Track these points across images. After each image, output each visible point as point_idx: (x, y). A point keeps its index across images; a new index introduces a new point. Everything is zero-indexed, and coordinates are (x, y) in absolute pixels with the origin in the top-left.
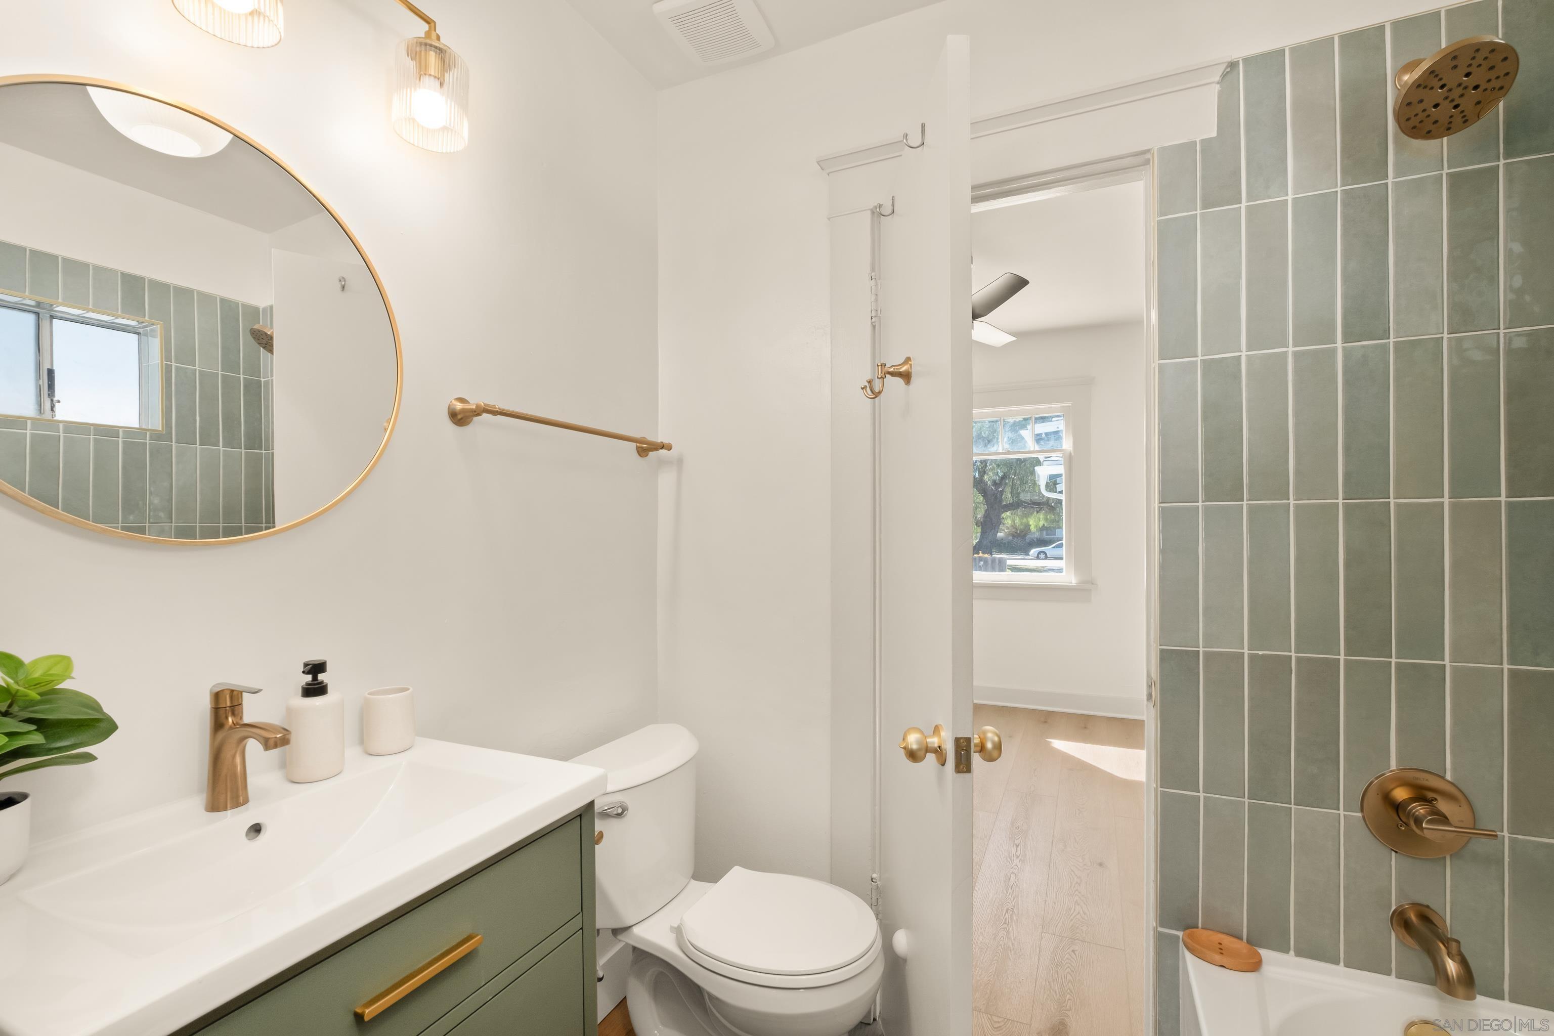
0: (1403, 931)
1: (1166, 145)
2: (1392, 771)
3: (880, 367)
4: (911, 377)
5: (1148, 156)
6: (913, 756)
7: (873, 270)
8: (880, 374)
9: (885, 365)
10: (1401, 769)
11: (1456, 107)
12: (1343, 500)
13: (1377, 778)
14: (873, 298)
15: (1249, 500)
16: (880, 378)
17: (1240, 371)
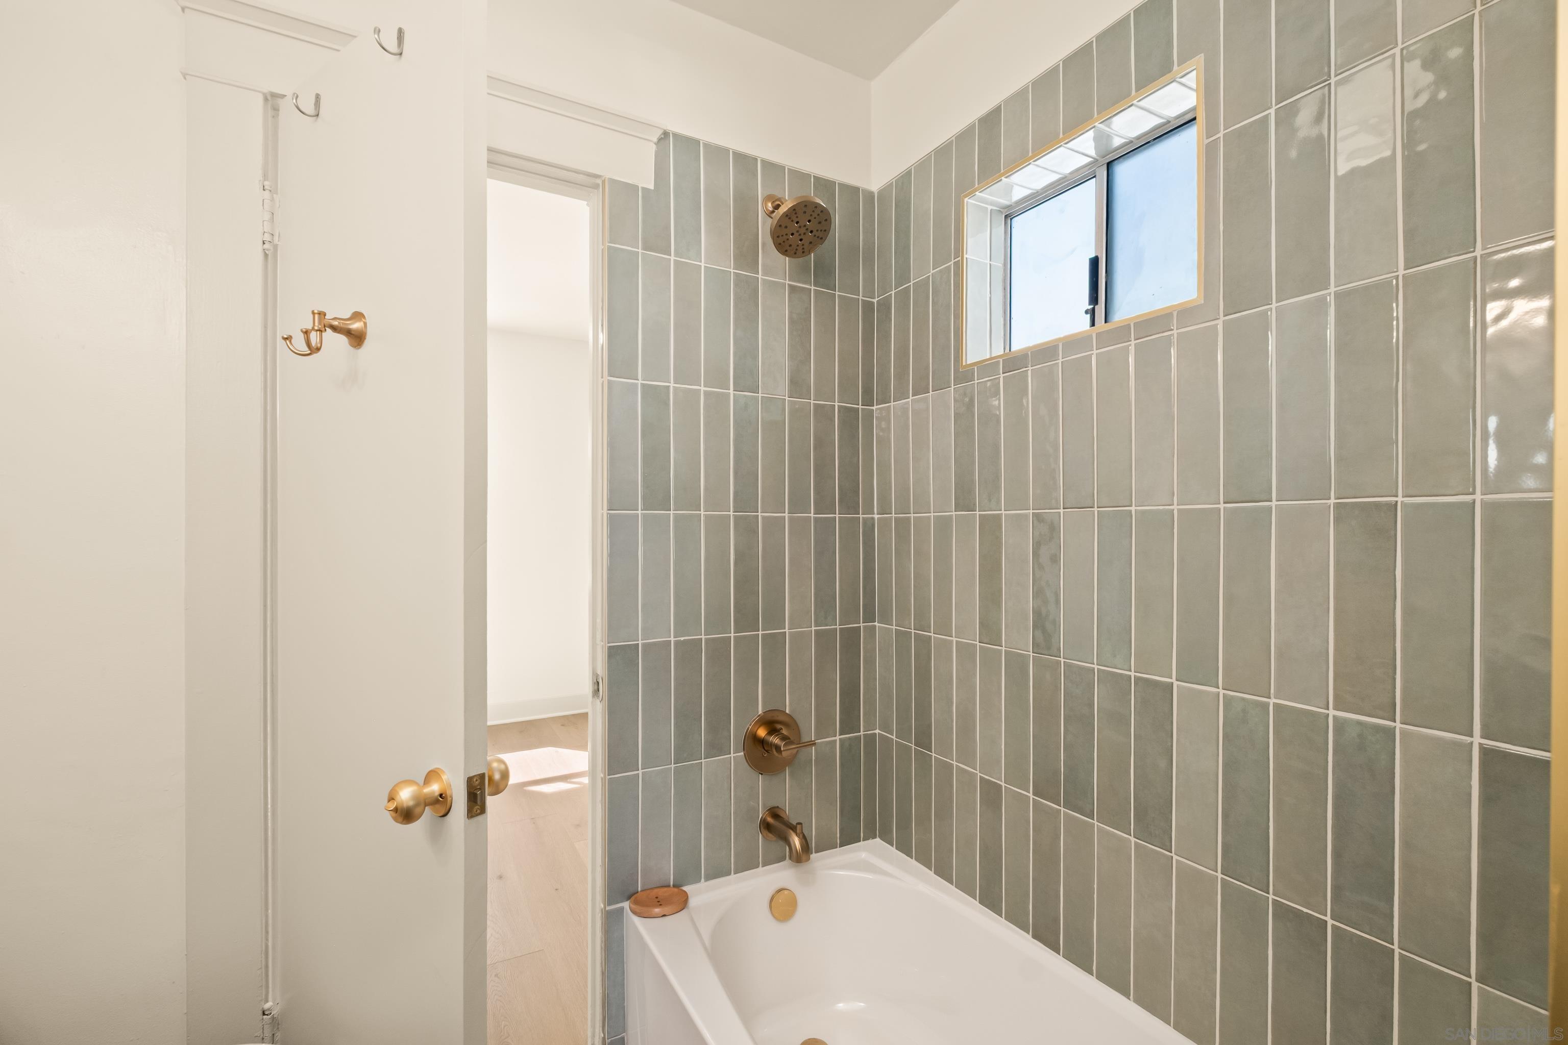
0: (766, 832)
1: (616, 179)
2: (759, 715)
3: (316, 316)
4: (365, 339)
5: (599, 181)
6: (406, 815)
7: (265, 177)
8: (317, 324)
9: (325, 315)
10: (765, 712)
11: (801, 240)
12: (733, 512)
13: (750, 725)
14: (267, 216)
15: (675, 510)
16: (317, 330)
17: (669, 399)
